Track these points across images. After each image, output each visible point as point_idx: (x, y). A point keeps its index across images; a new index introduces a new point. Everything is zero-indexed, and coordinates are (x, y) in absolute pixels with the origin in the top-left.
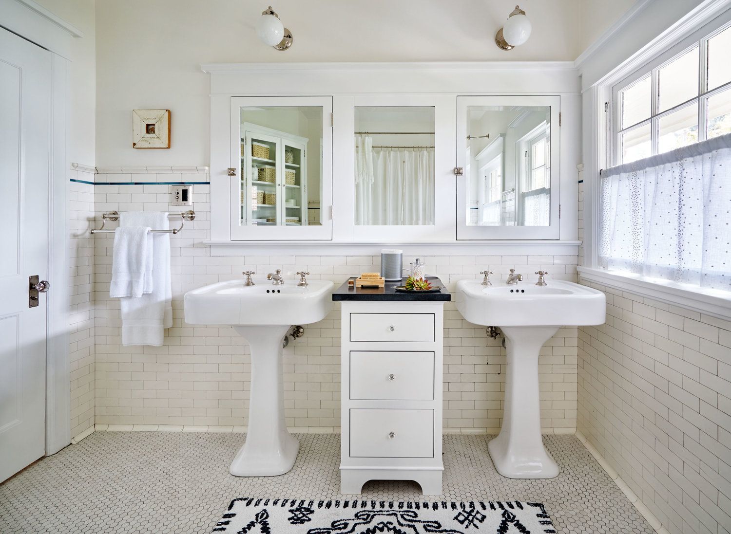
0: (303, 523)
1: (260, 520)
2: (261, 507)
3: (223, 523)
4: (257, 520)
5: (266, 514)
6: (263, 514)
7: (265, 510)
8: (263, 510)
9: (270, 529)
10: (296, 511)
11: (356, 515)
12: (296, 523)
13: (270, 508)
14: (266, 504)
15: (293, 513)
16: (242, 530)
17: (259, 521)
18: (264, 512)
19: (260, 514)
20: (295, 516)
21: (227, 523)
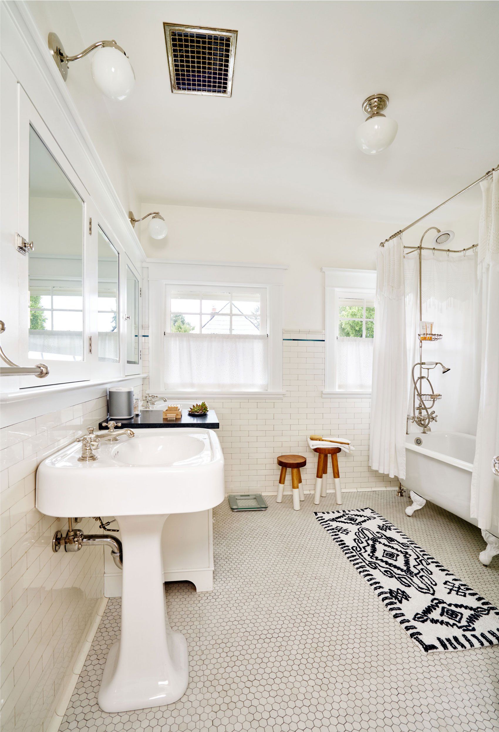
0: (404, 591)
1: (425, 618)
2: (413, 623)
3: (451, 644)
4: (426, 620)
5: (417, 616)
6: (419, 618)
7: (414, 619)
8: (415, 620)
9: (426, 608)
10: (398, 599)
11: (375, 568)
12: (408, 595)
13: (409, 616)
14: (408, 621)
15: (401, 600)
16: (444, 625)
17: (427, 618)
18: (416, 619)
19: (420, 620)
20: (403, 598)
21: (448, 640)
